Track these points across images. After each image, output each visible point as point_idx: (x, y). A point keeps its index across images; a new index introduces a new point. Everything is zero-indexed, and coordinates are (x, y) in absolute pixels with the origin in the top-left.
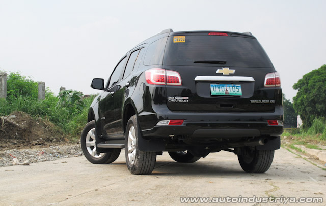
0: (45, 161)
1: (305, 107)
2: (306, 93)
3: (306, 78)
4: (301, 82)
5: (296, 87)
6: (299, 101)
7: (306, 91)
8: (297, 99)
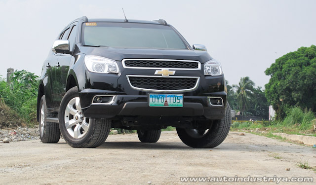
0: (20, 141)
1: (279, 96)
2: (279, 79)
3: (280, 62)
4: (274, 67)
5: (268, 72)
6: (271, 89)
7: (280, 77)
8: (269, 86)
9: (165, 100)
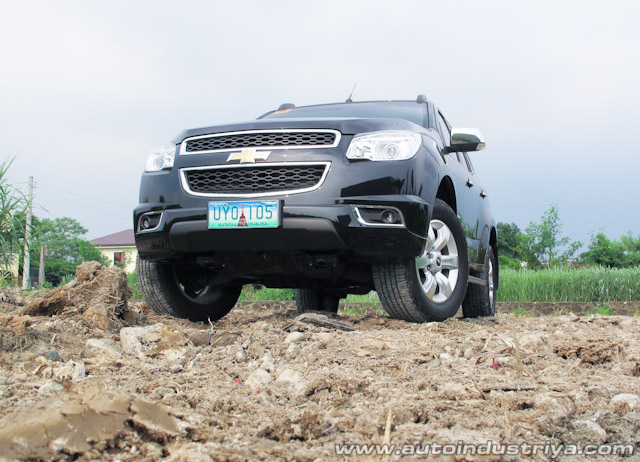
9: (240, 215)
